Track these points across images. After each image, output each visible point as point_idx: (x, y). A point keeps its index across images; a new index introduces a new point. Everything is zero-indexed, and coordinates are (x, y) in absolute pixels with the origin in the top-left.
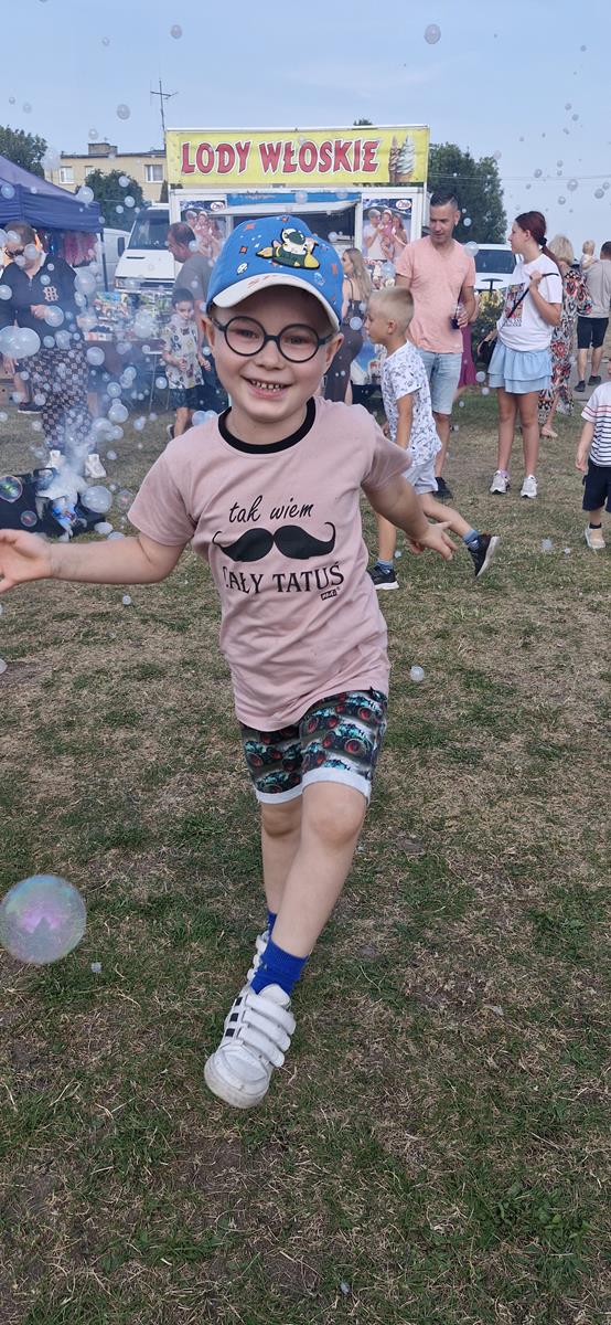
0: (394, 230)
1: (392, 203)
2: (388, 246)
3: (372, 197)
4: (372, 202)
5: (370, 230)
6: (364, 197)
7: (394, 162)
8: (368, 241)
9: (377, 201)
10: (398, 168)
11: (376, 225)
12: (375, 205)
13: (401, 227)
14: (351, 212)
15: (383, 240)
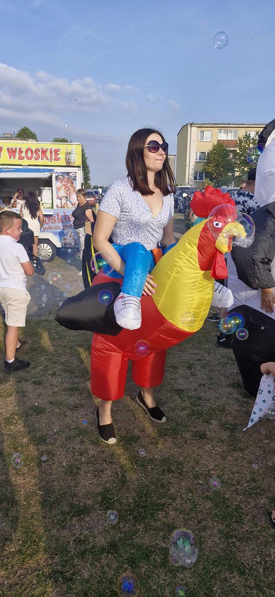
0: (69, 185)
2: (67, 191)
3: (59, 171)
5: (59, 184)
6: (55, 171)
7: (67, 157)
8: (58, 189)
10: (69, 160)
11: (61, 182)
12: (60, 174)
13: (72, 183)
14: (51, 177)
15: (65, 188)
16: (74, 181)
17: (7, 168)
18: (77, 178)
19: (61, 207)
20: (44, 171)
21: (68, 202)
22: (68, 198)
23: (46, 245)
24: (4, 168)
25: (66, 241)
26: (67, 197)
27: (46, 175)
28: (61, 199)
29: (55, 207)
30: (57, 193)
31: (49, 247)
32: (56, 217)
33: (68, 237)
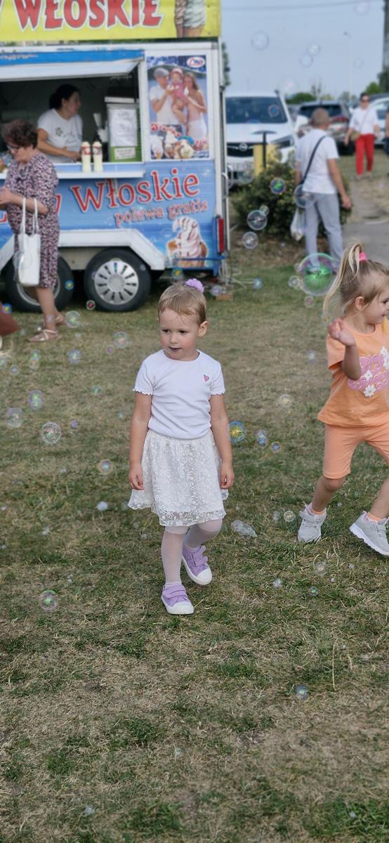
0: (186, 91)
1: (182, 60)
2: (181, 109)
3: (158, 54)
4: (158, 60)
5: (157, 92)
6: (148, 54)
7: (180, 14)
8: (156, 106)
9: (164, 59)
10: (185, 21)
11: (164, 86)
12: (161, 63)
13: (195, 87)
14: (134, 73)
15: (174, 103)
16: (199, 82)
17: (15, 53)
18: (209, 72)
19: (164, 157)
20: (116, 55)
21: (184, 142)
22: (184, 128)
23: (121, 264)
24: (8, 54)
25: (177, 251)
26: (179, 129)
27: (120, 67)
28: (162, 133)
29: (146, 156)
30: (153, 117)
31: (130, 270)
32: (150, 185)
33: (183, 240)
